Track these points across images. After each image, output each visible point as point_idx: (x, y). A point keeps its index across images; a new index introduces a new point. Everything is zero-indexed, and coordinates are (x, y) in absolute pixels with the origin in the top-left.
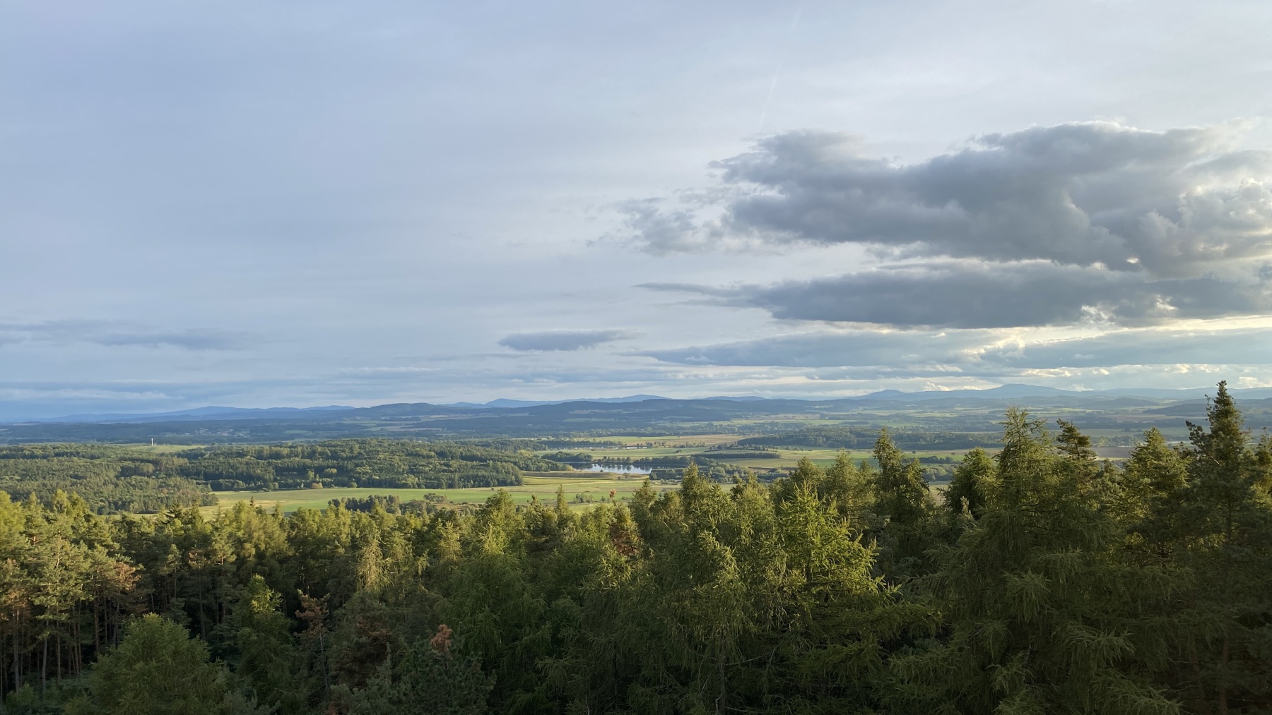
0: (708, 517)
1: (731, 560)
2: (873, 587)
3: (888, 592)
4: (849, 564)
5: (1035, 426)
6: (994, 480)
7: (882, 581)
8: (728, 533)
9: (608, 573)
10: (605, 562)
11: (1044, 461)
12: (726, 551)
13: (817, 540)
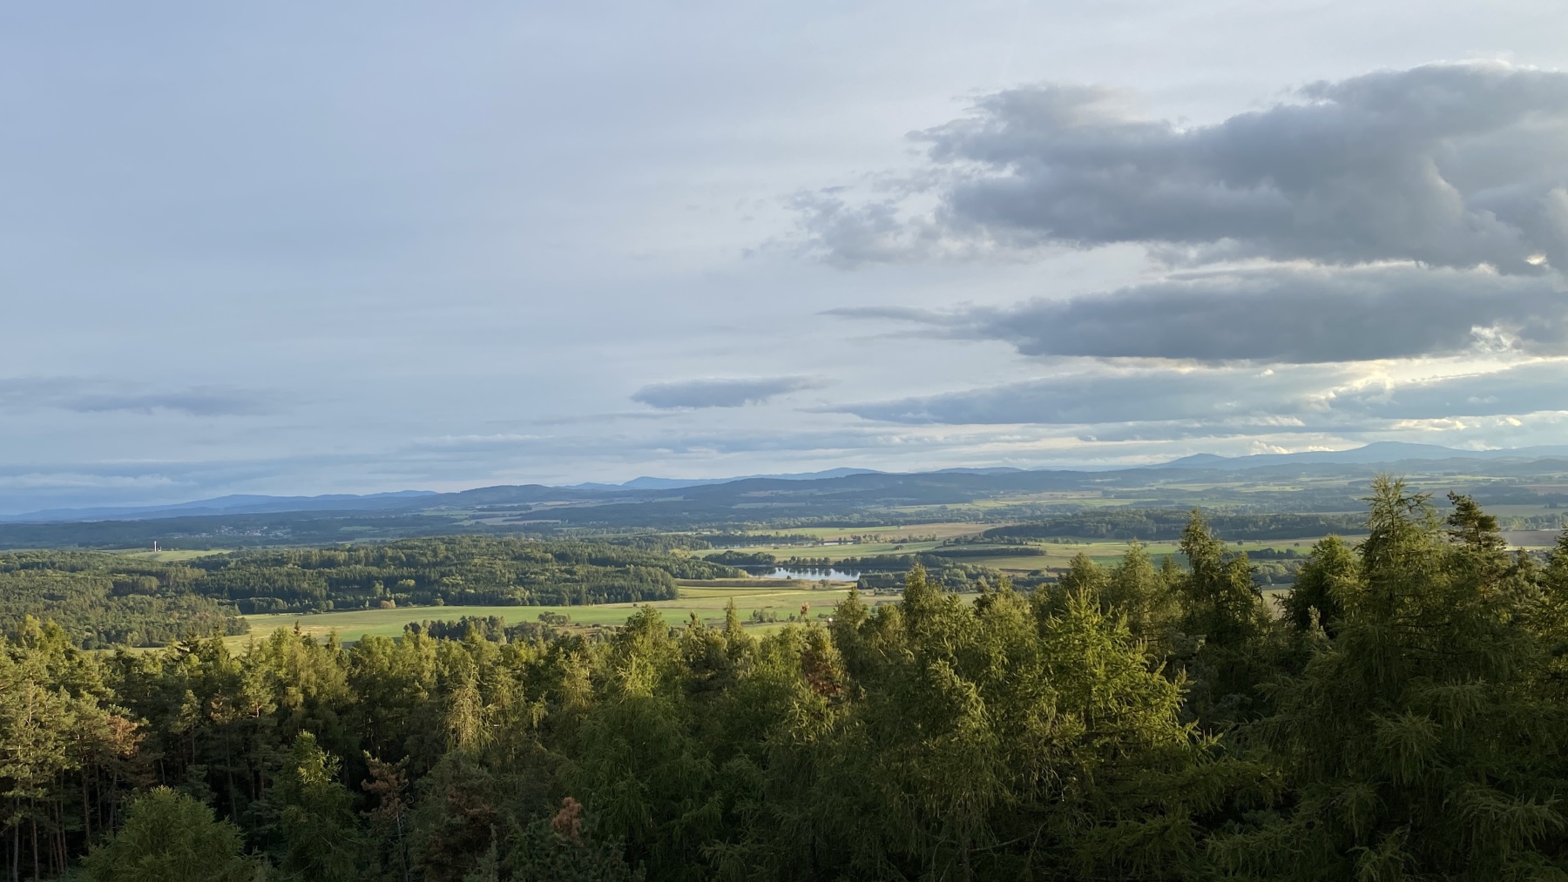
0: (943, 641)
1: (977, 701)
2: (1182, 737)
3: (1204, 745)
4: (1146, 704)
5: (1416, 503)
6: (1356, 581)
7: (1195, 729)
8: (972, 663)
9: (802, 722)
10: (797, 706)
11: (1429, 552)
12: (970, 688)
13: (1100, 672)
